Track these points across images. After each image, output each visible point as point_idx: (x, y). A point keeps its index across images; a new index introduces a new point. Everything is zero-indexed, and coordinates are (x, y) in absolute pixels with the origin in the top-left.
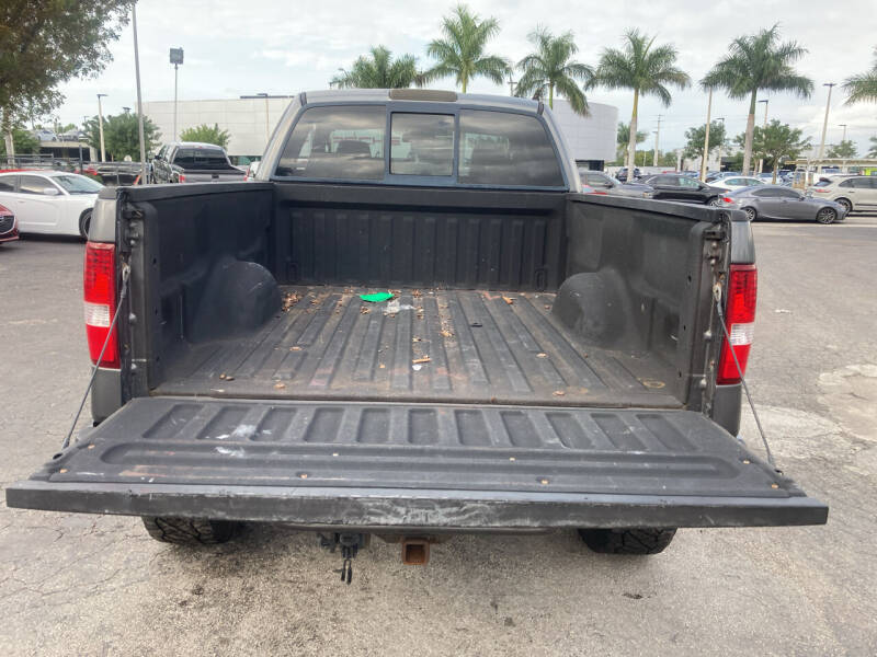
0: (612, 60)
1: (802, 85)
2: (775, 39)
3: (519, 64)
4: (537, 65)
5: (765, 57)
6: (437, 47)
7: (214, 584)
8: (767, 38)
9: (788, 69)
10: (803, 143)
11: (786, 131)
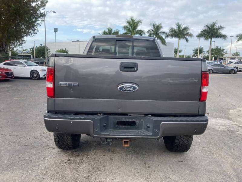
0: (172, 30)
1: (224, 37)
2: (216, 25)
3: (147, 32)
4: (152, 32)
5: (214, 29)
6: (125, 27)
7: (73, 158)
8: (214, 24)
9: (220, 32)
10: (225, 52)
11: (220, 49)
